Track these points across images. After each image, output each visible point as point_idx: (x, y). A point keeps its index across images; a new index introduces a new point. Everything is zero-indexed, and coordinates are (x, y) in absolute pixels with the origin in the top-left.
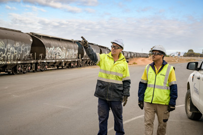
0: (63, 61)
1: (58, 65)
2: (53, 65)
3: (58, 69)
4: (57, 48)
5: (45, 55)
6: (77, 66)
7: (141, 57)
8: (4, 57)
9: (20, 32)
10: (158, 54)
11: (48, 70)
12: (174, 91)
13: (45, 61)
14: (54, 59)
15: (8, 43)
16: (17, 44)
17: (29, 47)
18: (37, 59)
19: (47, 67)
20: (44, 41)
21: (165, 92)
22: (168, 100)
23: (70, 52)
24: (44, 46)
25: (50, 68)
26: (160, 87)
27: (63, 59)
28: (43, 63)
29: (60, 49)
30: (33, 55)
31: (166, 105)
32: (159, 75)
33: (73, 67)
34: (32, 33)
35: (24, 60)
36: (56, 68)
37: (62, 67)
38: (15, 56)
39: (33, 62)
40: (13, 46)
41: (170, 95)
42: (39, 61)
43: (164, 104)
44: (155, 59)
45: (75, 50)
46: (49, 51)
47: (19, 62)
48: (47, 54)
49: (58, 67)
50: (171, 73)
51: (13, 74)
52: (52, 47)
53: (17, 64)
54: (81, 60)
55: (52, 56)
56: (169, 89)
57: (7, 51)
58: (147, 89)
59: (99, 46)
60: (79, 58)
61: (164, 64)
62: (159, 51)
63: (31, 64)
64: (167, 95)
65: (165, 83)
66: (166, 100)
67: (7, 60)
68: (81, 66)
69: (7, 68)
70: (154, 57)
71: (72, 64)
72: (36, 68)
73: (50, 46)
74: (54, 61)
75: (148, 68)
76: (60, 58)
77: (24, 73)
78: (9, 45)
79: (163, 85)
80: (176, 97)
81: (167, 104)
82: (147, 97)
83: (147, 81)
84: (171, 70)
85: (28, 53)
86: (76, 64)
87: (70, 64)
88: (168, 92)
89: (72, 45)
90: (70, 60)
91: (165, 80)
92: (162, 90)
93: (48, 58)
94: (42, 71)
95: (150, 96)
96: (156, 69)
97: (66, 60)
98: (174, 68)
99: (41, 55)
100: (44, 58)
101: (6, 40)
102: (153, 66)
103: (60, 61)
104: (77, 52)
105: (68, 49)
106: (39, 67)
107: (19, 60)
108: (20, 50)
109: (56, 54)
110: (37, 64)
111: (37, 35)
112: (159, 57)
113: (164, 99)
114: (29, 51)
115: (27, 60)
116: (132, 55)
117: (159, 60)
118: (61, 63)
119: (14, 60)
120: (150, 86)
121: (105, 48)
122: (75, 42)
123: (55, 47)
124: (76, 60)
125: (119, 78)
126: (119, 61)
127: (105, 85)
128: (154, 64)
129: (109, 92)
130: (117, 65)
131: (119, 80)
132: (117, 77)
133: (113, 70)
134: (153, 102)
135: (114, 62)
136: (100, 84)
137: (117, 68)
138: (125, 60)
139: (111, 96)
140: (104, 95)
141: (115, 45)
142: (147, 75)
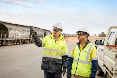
0: (20, 39)
1: (17, 42)
2: (14, 41)
3: (17, 44)
4: (16, 31)
5: (8, 35)
6: (29, 43)
7: (71, 37)
10: (82, 35)
11: (10, 45)
12: (95, 65)
13: (8, 39)
14: (14, 38)
18: (3, 37)
19: (9, 43)
21: (86, 67)
22: (90, 73)
23: (25, 33)
25: (11, 44)
26: (83, 62)
27: (20, 38)
28: (7, 40)
29: (18, 31)
32: (82, 52)
33: (26, 43)
36: (16, 44)
37: (20, 43)
41: (91, 69)
42: (4, 39)
45: (28, 32)
46: (11, 32)
48: (9, 34)
49: (17, 43)
50: (93, 50)
52: (13, 30)
54: (32, 39)
55: (13, 36)
56: (91, 64)
59: (44, 30)
60: (30, 37)
61: (88, 42)
62: (83, 32)
65: (87, 59)
68: (32, 43)
71: (26, 41)
72: (2, 44)
73: (11, 29)
74: (14, 39)
76: (18, 37)
79: (85, 60)
80: (96, 70)
84: (92, 48)
86: (29, 41)
87: (25, 41)
89: (26, 29)
90: (25, 39)
91: (87, 56)
92: (84, 64)
93: (10, 37)
94: (6, 45)
97: (22, 39)
99: (5, 35)
100: (7, 37)
102: (79, 44)
103: (18, 39)
104: (29, 33)
105: (23, 31)
106: (4, 43)
109: (15, 35)
111: (3, 22)
112: (83, 37)
113: (86, 72)
116: (66, 35)
117: (83, 39)
118: (18, 41)
120: (75, 60)
121: (48, 31)
122: (28, 27)
123: (15, 30)
124: (29, 39)
125: (59, 54)
126: (59, 41)
127: (48, 60)
128: (80, 42)
129: (51, 65)
130: (58, 44)
131: (59, 56)
132: (58, 53)
133: (55, 48)
134: (76, 74)
135: (56, 42)
136: (44, 60)
137: (57, 46)
138: (63, 40)
139: (53, 69)
140: (48, 68)
141: (55, 29)
142: (74, 51)
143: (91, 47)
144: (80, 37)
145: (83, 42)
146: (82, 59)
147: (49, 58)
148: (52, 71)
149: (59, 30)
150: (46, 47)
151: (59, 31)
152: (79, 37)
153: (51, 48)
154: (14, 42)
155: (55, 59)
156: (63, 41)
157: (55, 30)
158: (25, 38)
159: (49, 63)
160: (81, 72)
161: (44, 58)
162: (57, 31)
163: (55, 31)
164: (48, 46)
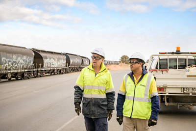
1: (52, 72)
3: (51, 75)
5: (43, 65)
6: (65, 73)
8: (16, 67)
9: (25, 48)
10: (136, 63)
11: (45, 76)
13: (43, 69)
15: (18, 56)
16: (25, 57)
17: (32, 59)
18: (38, 68)
19: (44, 73)
20: (42, 54)
23: (61, 62)
24: (42, 58)
25: (46, 74)
26: (140, 100)
27: (56, 67)
29: (53, 60)
30: (35, 65)
31: (147, 120)
32: (138, 86)
33: (63, 73)
34: (34, 49)
35: (29, 69)
38: (23, 66)
39: (35, 70)
40: (22, 59)
42: (39, 69)
43: (145, 119)
44: (133, 69)
45: (64, 60)
46: (46, 61)
47: (26, 70)
51: (21, 79)
52: (48, 59)
53: (25, 72)
54: (68, 68)
57: (18, 63)
58: (125, 102)
59: (81, 56)
60: (66, 66)
61: (144, 73)
62: (137, 59)
63: (34, 71)
64: (148, 108)
65: (146, 95)
66: (147, 114)
67: (18, 69)
68: (68, 72)
69: (18, 75)
71: (62, 71)
72: (37, 74)
73: (46, 58)
74: (49, 69)
75: (126, 78)
76: (53, 66)
77: (29, 78)
78: (19, 58)
80: (158, 110)
81: (149, 119)
82: (126, 111)
83: (126, 93)
84: (152, 80)
85: (32, 63)
86: (65, 71)
87: (60, 71)
89: (61, 57)
91: (146, 91)
92: (142, 103)
93: (45, 67)
94: (41, 76)
95: (129, 109)
96: (135, 79)
97: (58, 68)
98: (155, 78)
99: (40, 65)
100: (42, 67)
101: (17, 55)
103: (53, 68)
104: (65, 61)
105: (59, 59)
106: (39, 74)
107: (26, 69)
108: (26, 62)
109: (50, 64)
110: (37, 71)
111: (37, 50)
113: (145, 113)
114: (32, 62)
115: (31, 69)
117: (138, 69)
118: (54, 70)
119: (22, 69)
122: (63, 54)
123: (50, 59)
124: (65, 68)
125: (102, 92)
126: (101, 74)
127: (88, 101)
128: (133, 73)
129: (93, 108)
130: (99, 78)
131: (102, 94)
132: (100, 91)
133: (95, 84)
134: (132, 117)
135: (96, 75)
136: (84, 101)
137: (99, 81)
138: (106, 71)
139: (96, 113)
140: (89, 113)
141: (96, 56)
142: (126, 85)
143: (149, 78)
144: (133, 66)
146: (139, 96)
147: (89, 98)
148: (95, 116)
149: (100, 57)
151: (100, 59)
152: (131, 65)
154: (49, 73)
155: (98, 99)
156: (106, 73)
157: (95, 57)
158: (61, 67)
162: (98, 59)
163: (95, 60)
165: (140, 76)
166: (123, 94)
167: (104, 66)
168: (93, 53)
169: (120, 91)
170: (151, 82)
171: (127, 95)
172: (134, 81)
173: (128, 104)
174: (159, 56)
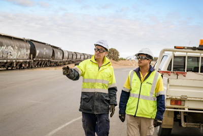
0: (14, 61)
1: (9, 66)
3: (7, 70)
4: (9, 47)
10: (145, 59)
12: (162, 102)
14: (5, 59)
21: (151, 104)
22: (155, 113)
23: (22, 52)
26: (146, 98)
27: (14, 59)
29: (12, 48)
31: (151, 119)
32: (144, 84)
36: (5, 69)
37: (13, 67)
43: (150, 117)
44: (141, 65)
45: (27, 49)
46: (0, 50)
50: (159, 81)
52: (4, 46)
54: (32, 61)
55: (4, 56)
56: (156, 100)
58: (129, 100)
59: (52, 46)
62: (147, 55)
64: (153, 107)
65: (151, 93)
66: (152, 113)
70: (140, 62)
71: (23, 65)
73: (2, 45)
74: (5, 61)
75: (132, 74)
76: (11, 57)
79: (149, 94)
82: (131, 109)
83: (131, 90)
84: (159, 78)
86: (27, 65)
87: (21, 65)
88: (154, 104)
89: (24, 44)
90: (21, 61)
91: (152, 89)
92: (148, 101)
95: (134, 107)
96: (142, 76)
97: (18, 61)
102: (138, 72)
103: (11, 61)
105: (20, 48)
109: (7, 54)
113: (150, 112)
117: (146, 65)
118: (12, 63)
120: (134, 95)
121: (58, 48)
122: (27, 41)
123: (7, 46)
124: (28, 61)
126: (104, 67)
127: (90, 96)
128: (139, 69)
129: (96, 103)
130: (102, 71)
132: (104, 85)
133: (99, 78)
134: (137, 115)
135: (99, 68)
136: (85, 96)
137: (103, 75)
138: (110, 65)
139: (99, 108)
140: (91, 109)
141: (99, 48)
142: (131, 82)
143: (156, 76)
144: (142, 61)
145: (145, 69)
146: (145, 94)
147: (92, 93)
148: (98, 112)
149: (104, 49)
150: (86, 76)
151: (104, 51)
152: (140, 61)
153: (94, 78)
154: (4, 66)
155: (102, 93)
157: (99, 50)
158: (23, 59)
159: (92, 101)
160: (144, 111)
161: (83, 93)
163: (98, 52)
164: (89, 76)
165: (147, 74)
166: (128, 91)
167: (107, 60)
168: (97, 45)
169: (124, 87)
170: (158, 81)
171: (132, 93)
172: (140, 78)
173: (132, 102)
174: (173, 51)
